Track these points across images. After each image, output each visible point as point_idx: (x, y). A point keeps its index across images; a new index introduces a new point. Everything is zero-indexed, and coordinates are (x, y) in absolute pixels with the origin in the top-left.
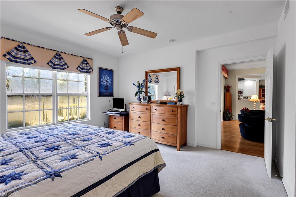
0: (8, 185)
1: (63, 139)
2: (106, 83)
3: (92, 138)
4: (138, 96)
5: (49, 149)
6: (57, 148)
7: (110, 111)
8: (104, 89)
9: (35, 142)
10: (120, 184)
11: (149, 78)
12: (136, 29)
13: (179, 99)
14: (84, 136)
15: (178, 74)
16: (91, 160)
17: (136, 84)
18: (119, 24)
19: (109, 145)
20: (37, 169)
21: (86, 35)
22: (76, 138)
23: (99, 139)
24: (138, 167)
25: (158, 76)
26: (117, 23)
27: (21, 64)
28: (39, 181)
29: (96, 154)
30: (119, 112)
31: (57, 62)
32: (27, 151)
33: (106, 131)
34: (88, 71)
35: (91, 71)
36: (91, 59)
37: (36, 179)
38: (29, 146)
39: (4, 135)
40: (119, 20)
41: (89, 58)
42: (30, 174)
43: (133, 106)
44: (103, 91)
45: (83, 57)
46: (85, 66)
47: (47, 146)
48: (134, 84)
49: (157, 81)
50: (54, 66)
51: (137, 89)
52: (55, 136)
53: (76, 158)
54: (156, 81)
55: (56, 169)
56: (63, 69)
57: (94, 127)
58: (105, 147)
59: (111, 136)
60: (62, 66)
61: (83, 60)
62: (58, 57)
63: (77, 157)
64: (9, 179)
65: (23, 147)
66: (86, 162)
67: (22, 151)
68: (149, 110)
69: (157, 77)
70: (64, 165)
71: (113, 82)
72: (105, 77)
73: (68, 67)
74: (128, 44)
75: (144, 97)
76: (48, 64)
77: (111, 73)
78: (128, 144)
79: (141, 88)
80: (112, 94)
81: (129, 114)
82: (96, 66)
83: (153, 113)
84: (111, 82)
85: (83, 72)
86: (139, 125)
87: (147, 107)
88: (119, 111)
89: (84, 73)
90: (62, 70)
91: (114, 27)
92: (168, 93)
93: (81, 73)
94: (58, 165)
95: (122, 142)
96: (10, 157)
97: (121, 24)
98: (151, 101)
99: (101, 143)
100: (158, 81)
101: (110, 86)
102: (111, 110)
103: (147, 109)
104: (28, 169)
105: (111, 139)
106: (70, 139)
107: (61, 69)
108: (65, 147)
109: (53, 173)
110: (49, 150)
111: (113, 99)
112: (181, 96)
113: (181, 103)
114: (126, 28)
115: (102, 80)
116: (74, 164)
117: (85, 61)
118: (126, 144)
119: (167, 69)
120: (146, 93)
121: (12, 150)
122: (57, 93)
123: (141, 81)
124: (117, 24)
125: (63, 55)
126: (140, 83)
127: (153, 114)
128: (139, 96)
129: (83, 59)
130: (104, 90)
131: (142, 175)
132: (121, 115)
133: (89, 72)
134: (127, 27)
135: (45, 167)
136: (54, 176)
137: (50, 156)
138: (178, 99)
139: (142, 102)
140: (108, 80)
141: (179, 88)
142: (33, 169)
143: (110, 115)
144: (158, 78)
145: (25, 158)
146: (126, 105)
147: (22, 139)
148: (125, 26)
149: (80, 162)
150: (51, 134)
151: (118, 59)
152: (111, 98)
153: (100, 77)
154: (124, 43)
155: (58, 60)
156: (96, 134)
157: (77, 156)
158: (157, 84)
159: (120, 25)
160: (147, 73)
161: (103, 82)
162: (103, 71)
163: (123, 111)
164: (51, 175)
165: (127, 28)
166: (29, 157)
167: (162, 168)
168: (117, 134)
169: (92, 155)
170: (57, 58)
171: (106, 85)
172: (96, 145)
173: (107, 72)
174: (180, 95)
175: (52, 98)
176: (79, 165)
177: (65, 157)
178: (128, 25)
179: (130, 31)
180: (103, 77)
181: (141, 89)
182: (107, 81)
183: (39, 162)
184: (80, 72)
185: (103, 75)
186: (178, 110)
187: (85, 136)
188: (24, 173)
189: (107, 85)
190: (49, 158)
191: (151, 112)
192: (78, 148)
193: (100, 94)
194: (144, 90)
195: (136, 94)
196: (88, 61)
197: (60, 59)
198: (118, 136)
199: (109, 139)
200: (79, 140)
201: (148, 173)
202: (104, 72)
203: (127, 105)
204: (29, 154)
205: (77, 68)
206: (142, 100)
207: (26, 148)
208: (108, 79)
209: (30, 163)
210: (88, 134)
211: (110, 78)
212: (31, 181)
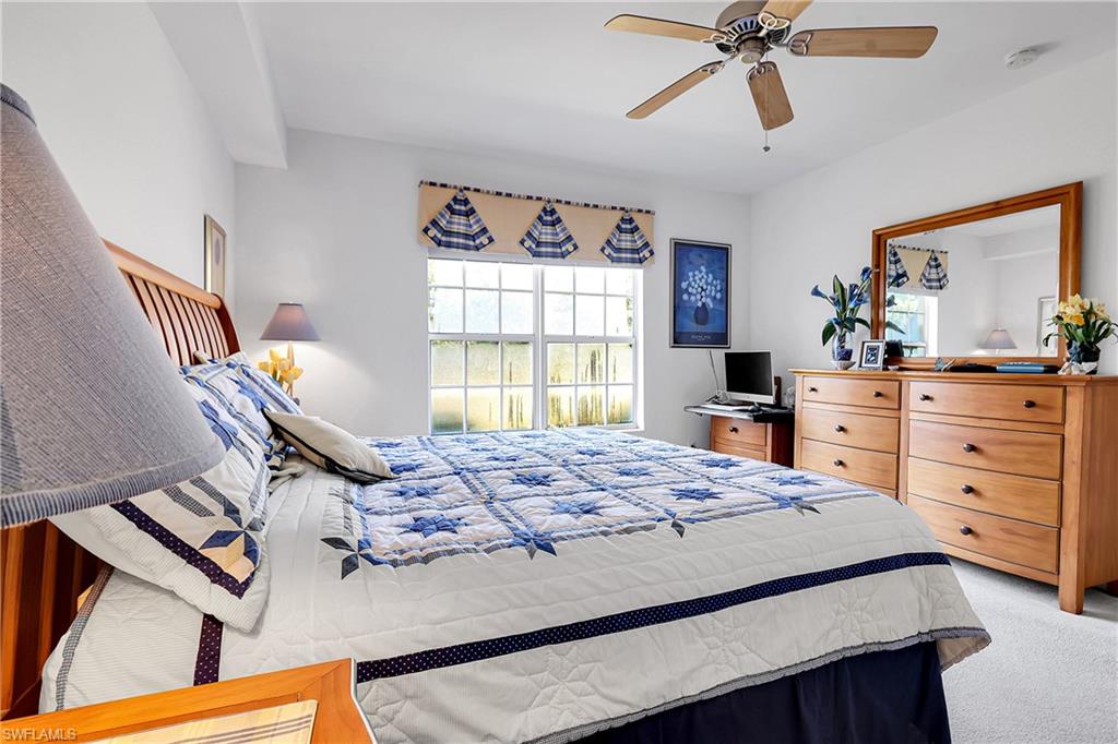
0: (429, 538)
1: (559, 460)
2: (699, 297)
3: (651, 470)
4: (833, 342)
5: (521, 479)
6: (543, 481)
7: (716, 400)
8: (693, 317)
9: (489, 459)
10: (754, 648)
11: (892, 270)
12: (827, 37)
13: (1076, 344)
14: (622, 461)
15: (1071, 220)
16: (646, 528)
17: (828, 290)
18: (753, 35)
19: (711, 496)
20: (490, 517)
21: (632, 117)
22: (598, 463)
23: (672, 475)
24: (836, 606)
25: (939, 256)
26: (746, 36)
27: (460, 250)
28: (496, 548)
29: (661, 514)
30: (750, 408)
31: (546, 234)
32: (470, 476)
33: (701, 458)
34: (637, 256)
35: (648, 255)
36: (648, 212)
37: (489, 541)
38: (475, 465)
39: (424, 438)
40: (751, 18)
41: (640, 211)
42: (476, 527)
43: (812, 382)
44: (691, 326)
45: (622, 209)
46: (626, 241)
47: (518, 471)
48: (816, 292)
49: (934, 276)
50: (538, 250)
51: (830, 313)
52: (538, 452)
53: (597, 514)
54: (928, 281)
55: (541, 530)
56: (563, 256)
57: (657, 442)
58: (697, 499)
59: (717, 472)
60: (559, 245)
61: (623, 220)
62: (549, 218)
63: (600, 511)
64: (431, 527)
65: (462, 466)
66: (628, 531)
67: (459, 473)
68: (892, 403)
69: (936, 259)
70: (561, 523)
71: (726, 291)
72: (696, 273)
73: (576, 247)
74: (789, 117)
75: (864, 343)
76: (522, 242)
77: (719, 255)
78: (789, 505)
79: (851, 306)
80: (721, 339)
81: (793, 415)
82: (662, 236)
83: (911, 413)
84: (720, 291)
85: (619, 260)
86: (841, 463)
87: (879, 386)
88: (752, 404)
89: (624, 264)
90: (559, 260)
91: (733, 57)
92: (997, 337)
93: (615, 264)
94: (545, 521)
95: (764, 494)
96: (434, 482)
97: (762, 33)
98: (901, 362)
99: (682, 487)
100: (939, 280)
101: (713, 309)
102: (717, 398)
103: (878, 394)
104: (472, 514)
105: (718, 481)
106: (580, 462)
107: (557, 257)
108: (565, 480)
109: (532, 536)
110: (523, 483)
111: (726, 354)
112: (1087, 327)
113: (1087, 366)
114: (784, 45)
115: (684, 285)
116: (590, 528)
117: (627, 224)
118: (783, 502)
119: (998, 203)
120: (877, 326)
121: (441, 468)
122: (546, 333)
123: (852, 277)
124: (744, 42)
125: (561, 210)
126: (846, 286)
127: (912, 415)
128: (842, 339)
129: (619, 214)
130: (694, 325)
131: (855, 645)
132: (760, 416)
133: (640, 259)
134: (786, 42)
135: (512, 519)
136: (534, 546)
137: (525, 496)
138: (1069, 346)
139: (856, 365)
140: (707, 284)
141: (1078, 289)
142: (484, 516)
143: (712, 416)
144: (938, 266)
145: (466, 490)
146: (778, 380)
147: (461, 449)
148: (777, 36)
149: (610, 527)
150: (529, 446)
151: (745, 199)
152: (719, 355)
153: (678, 276)
154: (773, 117)
155: (549, 229)
156: (661, 462)
157: (600, 508)
158: (936, 295)
159: (756, 38)
160: (879, 236)
161: (690, 294)
162: (691, 251)
163: (768, 405)
164: (528, 541)
165: (787, 45)
166: (475, 491)
167: (967, 652)
168: (744, 468)
169: (646, 513)
170: (545, 224)
171: (700, 304)
172: (661, 490)
173: (706, 256)
174: (1082, 323)
175: (530, 348)
176: (605, 534)
177: (566, 506)
178: (789, 28)
179: (801, 54)
180: (691, 274)
181: (852, 310)
182: (703, 290)
183: (496, 505)
184: (613, 260)
185: (688, 267)
186: (1069, 400)
187: (627, 461)
188: (463, 521)
189: (704, 304)
190: (523, 500)
191: (900, 409)
192: (603, 490)
193: (679, 339)
194: (864, 312)
195: (828, 333)
196: (639, 220)
197: (553, 224)
198: (744, 476)
199: (710, 480)
200: (606, 470)
201: (887, 647)
202: (693, 256)
203: (783, 381)
204: (475, 482)
205: (603, 250)
206: (855, 358)
207: (468, 469)
208: (709, 280)
209: (475, 504)
210: (635, 458)
211: (715, 278)
212: (477, 544)
